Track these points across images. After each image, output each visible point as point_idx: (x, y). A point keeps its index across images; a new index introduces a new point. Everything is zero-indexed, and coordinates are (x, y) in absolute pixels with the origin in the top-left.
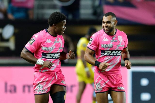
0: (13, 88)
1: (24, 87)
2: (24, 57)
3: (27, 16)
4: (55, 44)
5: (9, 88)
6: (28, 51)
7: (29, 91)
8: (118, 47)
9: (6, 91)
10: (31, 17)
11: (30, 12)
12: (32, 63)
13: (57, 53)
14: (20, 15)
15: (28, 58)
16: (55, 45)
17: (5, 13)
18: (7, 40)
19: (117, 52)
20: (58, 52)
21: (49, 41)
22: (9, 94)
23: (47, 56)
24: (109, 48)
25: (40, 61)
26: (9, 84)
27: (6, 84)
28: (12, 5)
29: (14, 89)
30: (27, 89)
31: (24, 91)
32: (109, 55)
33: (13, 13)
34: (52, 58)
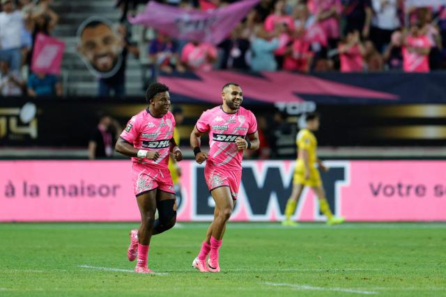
0: (34, 191)
1: (50, 188)
2: (120, 150)
3: (54, 90)
4: (159, 128)
5: (29, 189)
6: (126, 141)
7: (57, 194)
8: (235, 131)
9: (25, 193)
10: (59, 92)
11: (58, 86)
12: (127, 156)
13: (164, 140)
14: (45, 90)
15: (125, 150)
16: (160, 130)
17: (24, 88)
18: (27, 125)
19: (234, 137)
20: (165, 138)
21: (151, 125)
22: (28, 197)
23: (148, 144)
24: (222, 131)
25: (142, 153)
26: (29, 184)
27: (25, 185)
28: (32, 77)
29: (36, 192)
30: (53, 191)
31: (49, 193)
32: (224, 141)
33: (34, 87)
34: (156, 148)
